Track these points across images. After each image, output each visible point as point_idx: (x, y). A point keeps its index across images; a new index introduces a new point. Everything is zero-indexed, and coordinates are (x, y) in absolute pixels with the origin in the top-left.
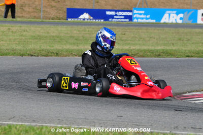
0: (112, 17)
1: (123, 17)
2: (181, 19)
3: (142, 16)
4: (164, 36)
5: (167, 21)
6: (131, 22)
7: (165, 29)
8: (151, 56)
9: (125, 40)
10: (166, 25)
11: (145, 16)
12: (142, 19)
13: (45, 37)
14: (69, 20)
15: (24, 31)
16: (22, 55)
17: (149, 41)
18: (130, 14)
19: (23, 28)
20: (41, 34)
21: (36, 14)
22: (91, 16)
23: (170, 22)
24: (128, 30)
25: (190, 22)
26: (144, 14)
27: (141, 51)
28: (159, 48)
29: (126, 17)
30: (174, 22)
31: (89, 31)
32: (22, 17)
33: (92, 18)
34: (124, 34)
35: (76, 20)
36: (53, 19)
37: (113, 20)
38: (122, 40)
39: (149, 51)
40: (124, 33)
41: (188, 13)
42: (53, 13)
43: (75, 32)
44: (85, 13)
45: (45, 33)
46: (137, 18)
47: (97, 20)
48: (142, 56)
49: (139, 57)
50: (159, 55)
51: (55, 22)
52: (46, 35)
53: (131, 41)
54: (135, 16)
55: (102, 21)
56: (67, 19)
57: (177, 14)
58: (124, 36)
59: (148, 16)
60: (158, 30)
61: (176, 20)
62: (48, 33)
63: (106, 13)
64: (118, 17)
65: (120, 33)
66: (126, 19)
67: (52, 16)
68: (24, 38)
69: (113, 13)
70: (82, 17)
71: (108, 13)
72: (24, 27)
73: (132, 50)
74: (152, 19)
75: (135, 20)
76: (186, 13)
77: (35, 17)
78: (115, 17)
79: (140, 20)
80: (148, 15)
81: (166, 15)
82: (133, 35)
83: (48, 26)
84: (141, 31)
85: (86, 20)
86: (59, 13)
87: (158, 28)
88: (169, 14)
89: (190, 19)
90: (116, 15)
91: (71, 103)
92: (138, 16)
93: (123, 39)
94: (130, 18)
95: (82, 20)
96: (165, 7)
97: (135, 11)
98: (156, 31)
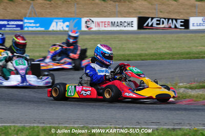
1: (14, 26)
2: (67, 26)
3: (32, 25)
5: (55, 29)
6: (22, 31)
11: (34, 25)
12: (32, 27)
18: (21, 23)
23: (58, 29)
25: (76, 29)
26: (34, 23)
29: (18, 26)
30: (61, 29)
37: (6, 29)
41: (73, 21)
46: (28, 27)
54: (25, 25)
57: (64, 22)
59: (38, 25)
61: (63, 27)
64: (10, 26)
69: (6, 23)
75: (26, 29)
76: (71, 21)
78: (7, 26)
79: (30, 29)
80: (37, 23)
81: (54, 24)
88: (57, 23)
89: (75, 27)
90: (8, 24)
92: (28, 25)
94: (21, 27)
96: (51, 16)
97: (26, 21)
98: (51, 38)
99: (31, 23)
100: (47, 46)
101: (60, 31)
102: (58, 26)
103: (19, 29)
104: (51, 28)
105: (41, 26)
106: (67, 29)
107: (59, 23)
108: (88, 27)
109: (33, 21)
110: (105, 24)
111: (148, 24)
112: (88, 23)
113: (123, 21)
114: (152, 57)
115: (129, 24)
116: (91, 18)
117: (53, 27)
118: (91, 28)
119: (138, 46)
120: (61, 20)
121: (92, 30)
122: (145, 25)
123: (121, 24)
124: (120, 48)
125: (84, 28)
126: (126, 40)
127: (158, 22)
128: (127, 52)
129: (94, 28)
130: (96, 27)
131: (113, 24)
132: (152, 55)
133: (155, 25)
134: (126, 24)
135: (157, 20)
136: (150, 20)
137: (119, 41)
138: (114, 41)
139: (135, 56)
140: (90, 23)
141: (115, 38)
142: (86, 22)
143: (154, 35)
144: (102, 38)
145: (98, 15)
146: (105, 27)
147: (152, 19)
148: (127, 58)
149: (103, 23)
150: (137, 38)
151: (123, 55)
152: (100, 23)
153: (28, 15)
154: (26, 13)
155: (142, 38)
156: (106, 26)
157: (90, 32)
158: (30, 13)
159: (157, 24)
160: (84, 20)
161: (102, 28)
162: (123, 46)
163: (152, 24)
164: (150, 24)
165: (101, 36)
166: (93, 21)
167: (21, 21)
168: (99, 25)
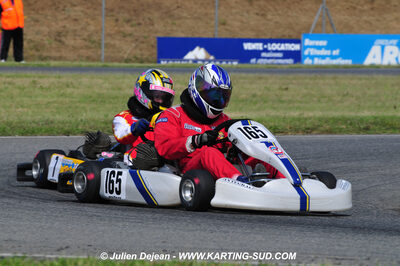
0: (256, 54)
1: (280, 55)
3: (323, 52)
4: (372, 92)
5: (377, 61)
6: (298, 65)
7: (375, 76)
8: (348, 132)
9: (290, 102)
10: (376, 69)
11: (328, 52)
12: (323, 57)
13: (113, 98)
14: (163, 63)
15: (68, 86)
16: (67, 133)
17: (341, 101)
18: (296, 47)
19: (64, 80)
20: (105, 91)
21: (90, 53)
22: (211, 54)
23: (385, 63)
24: (294, 81)
26: (327, 48)
28: (366, 114)
29: (287, 54)
30: (394, 63)
32: (60, 58)
33: (212, 58)
34: (287, 89)
35: (178, 63)
36: (127, 61)
37: (260, 61)
38: (282, 102)
39: (345, 120)
40: (284, 87)
42: (128, 49)
44: (197, 49)
45: (113, 89)
46: (312, 57)
47: (224, 63)
48: (329, 132)
49: (323, 133)
50: (367, 129)
51: (131, 67)
52: (115, 93)
53: (301, 102)
54: (306, 53)
55: (235, 63)
56: (159, 62)
58: (285, 92)
59: (336, 52)
60: (360, 79)
61: (397, 59)
62: (120, 89)
63: (242, 47)
64: (269, 55)
65: (277, 87)
66: (288, 58)
67: (126, 56)
68: (67, 100)
69: (259, 46)
70: (190, 56)
71: (248, 46)
72: (67, 77)
73: (306, 119)
74: (344, 58)
75: (307, 61)
77: (88, 58)
78: (264, 54)
79: (317, 61)
80: (335, 49)
81: (375, 50)
82: (305, 91)
83: (119, 75)
84: (322, 81)
85: (199, 62)
86: (141, 50)
87: (359, 76)
88: (383, 47)
90: (266, 50)
91: (184, 223)
92: (313, 52)
93: (284, 99)
94: (296, 56)
95: (191, 62)
96: (373, 31)
97: (307, 42)
98: (354, 82)
99: (319, 48)
101: (390, 66)
102: (386, 54)
103: (290, 61)
104: (369, 61)
105: (343, 55)
107: (388, 49)
109: (323, 43)
117: (374, 57)
120: (395, 41)
153: (313, 28)
154: (310, 25)
158: (317, 25)
167: (298, 41)
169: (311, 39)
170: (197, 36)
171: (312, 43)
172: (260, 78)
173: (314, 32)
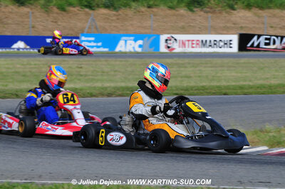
2: (140, 46)
3: (92, 44)
5: (123, 49)
9: (86, 75)
11: (95, 44)
12: (92, 47)
17: (115, 75)
22: (28, 45)
23: (128, 50)
24: (84, 63)
25: (151, 50)
26: (94, 41)
27: (118, 89)
31: (35, 64)
33: (28, 47)
34: (81, 68)
35: (8, 50)
38: (81, 75)
41: (149, 38)
43: (18, 66)
44: (19, 42)
47: (35, 50)
53: (92, 76)
54: (83, 44)
57: (135, 40)
59: (100, 44)
60: (121, 61)
61: (134, 48)
63: (46, 41)
65: (75, 66)
70: (15, 46)
71: (49, 41)
76: (146, 39)
80: (98, 42)
82: (92, 69)
84: (100, 63)
85: (21, 50)
88: (126, 41)
89: (151, 46)
92: (87, 44)
95: (16, 50)
96: (118, 31)
97: (83, 38)
98: (118, 63)
99: (90, 41)
100: (112, 73)
101: (131, 53)
102: (128, 45)
104: (118, 49)
105: (104, 46)
106: (139, 50)
107: (129, 42)
108: (169, 47)
109: (93, 39)
110: (193, 44)
111: (253, 43)
112: (169, 42)
113: (218, 40)
114: (259, 90)
115: (226, 44)
116: (173, 36)
117: (121, 47)
118: (174, 49)
119: (239, 75)
120: (132, 38)
121: (174, 51)
122: (249, 45)
123: (215, 43)
124: (213, 76)
125: (163, 49)
126: (222, 67)
127: (267, 41)
128: (224, 83)
129: (178, 49)
130: (179, 47)
131: (204, 43)
132: (258, 87)
133: (262, 45)
134: (222, 44)
135: (266, 39)
136: (255, 38)
137: (211, 67)
138: (205, 67)
139: (234, 88)
140: (171, 42)
141: (207, 64)
142: (167, 40)
143: (261, 60)
144: (189, 63)
145: (184, 30)
146: (193, 47)
147: (259, 36)
148: (224, 91)
149: (190, 42)
150: (238, 63)
151: (218, 87)
152: (186, 43)
153: (86, 30)
154: (85, 28)
155: (244, 63)
156: (194, 45)
157: (171, 55)
158: (89, 28)
159: (266, 44)
160: (163, 37)
161: (189, 50)
162: (219, 75)
163: (259, 44)
164: (256, 44)
165: (187, 60)
166: (175, 40)
167: (78, 38)
168: (184, 44)
169: (86, 37)
170: (17, 34)
171: (86, 39)
172: (64, 61)
173: (88, 32)
